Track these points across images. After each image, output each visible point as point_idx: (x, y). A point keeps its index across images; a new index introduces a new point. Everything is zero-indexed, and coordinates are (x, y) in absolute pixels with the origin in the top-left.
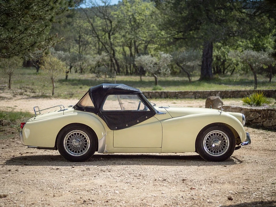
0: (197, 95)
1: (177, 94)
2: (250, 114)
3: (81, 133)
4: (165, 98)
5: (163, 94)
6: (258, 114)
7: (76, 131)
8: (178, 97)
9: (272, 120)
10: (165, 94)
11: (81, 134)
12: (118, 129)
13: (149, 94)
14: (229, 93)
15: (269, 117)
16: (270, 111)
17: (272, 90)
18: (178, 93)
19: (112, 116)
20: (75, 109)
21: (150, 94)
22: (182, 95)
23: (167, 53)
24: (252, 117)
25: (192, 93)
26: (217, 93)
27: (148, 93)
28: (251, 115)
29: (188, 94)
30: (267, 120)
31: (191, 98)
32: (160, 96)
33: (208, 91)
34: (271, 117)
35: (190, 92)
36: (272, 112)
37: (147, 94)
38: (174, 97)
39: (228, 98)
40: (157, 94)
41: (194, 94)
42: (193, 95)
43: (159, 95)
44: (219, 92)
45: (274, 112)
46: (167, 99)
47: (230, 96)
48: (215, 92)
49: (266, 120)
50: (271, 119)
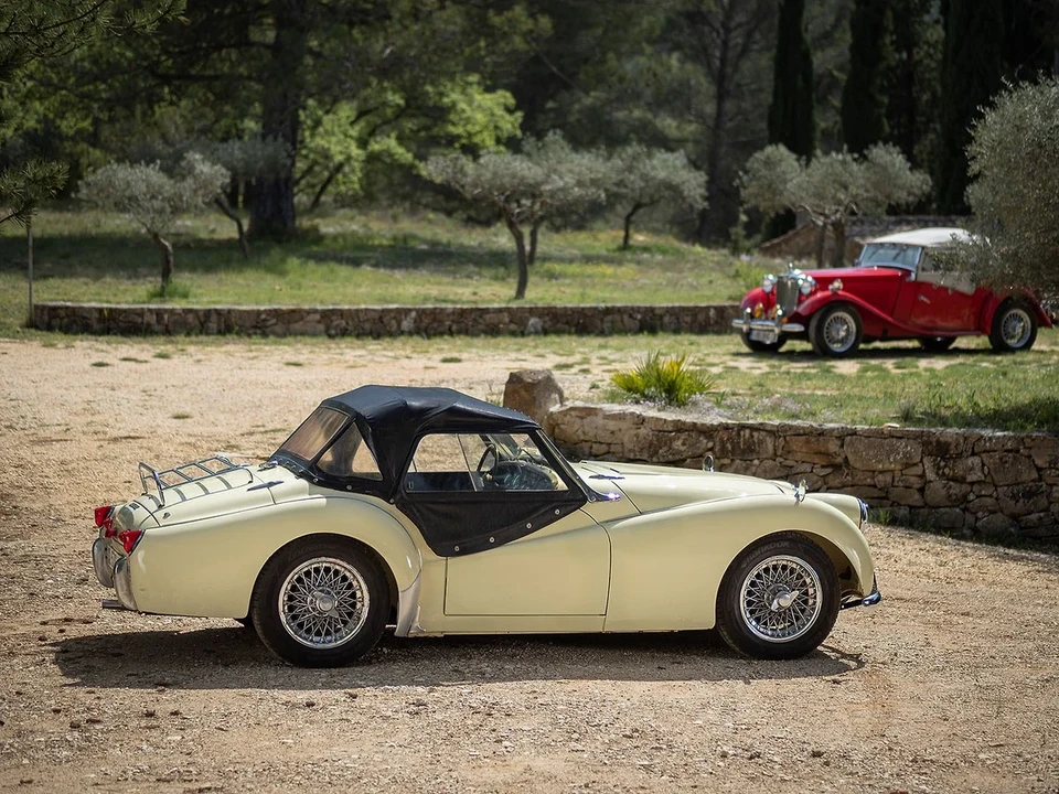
0: (335, 323)
1: (264, 320)
2: (674, 439)
3: (337, 567)
4: (221, 332)
5: (214, 318)
6: (705, 441)
7: (322, 562)
8: (268, 330)
9: (756, 462)
10: (219, 319)
11: (337, 573)
12: (464, 552)
13: (163, 318)
14: (448, 315)
15: (744, 452)
16: (748, 431)
17: (596, 308)
18: (268, 315)
19: (442, 508)
20: (313, 483)
21: (166, 317)
22: (280, 323)
23: (214, 164)
24: (683, 448)
25: (318, 317)
26: (406, 316)
27: (157, 315)
28: (679, 442)
29: (302, 319)
30: (738, 462)
31: (314, 335)
32: (202, 324)
33: (374, 310)
34: (752, 451)
35: (309, 312)
36: (755, 434)
37: (155, 317)
38: (251, 331)
39: (446, 337)
40: (190, 317)
41: (322, 317)
42: (319, 322)
43: (197, 322)
44: (413, 314)
45: (764, 433)
46: (229, 337)
47: (450, 329)
48: (398, 311)
49: (732, 460)
50: (751, 461)
